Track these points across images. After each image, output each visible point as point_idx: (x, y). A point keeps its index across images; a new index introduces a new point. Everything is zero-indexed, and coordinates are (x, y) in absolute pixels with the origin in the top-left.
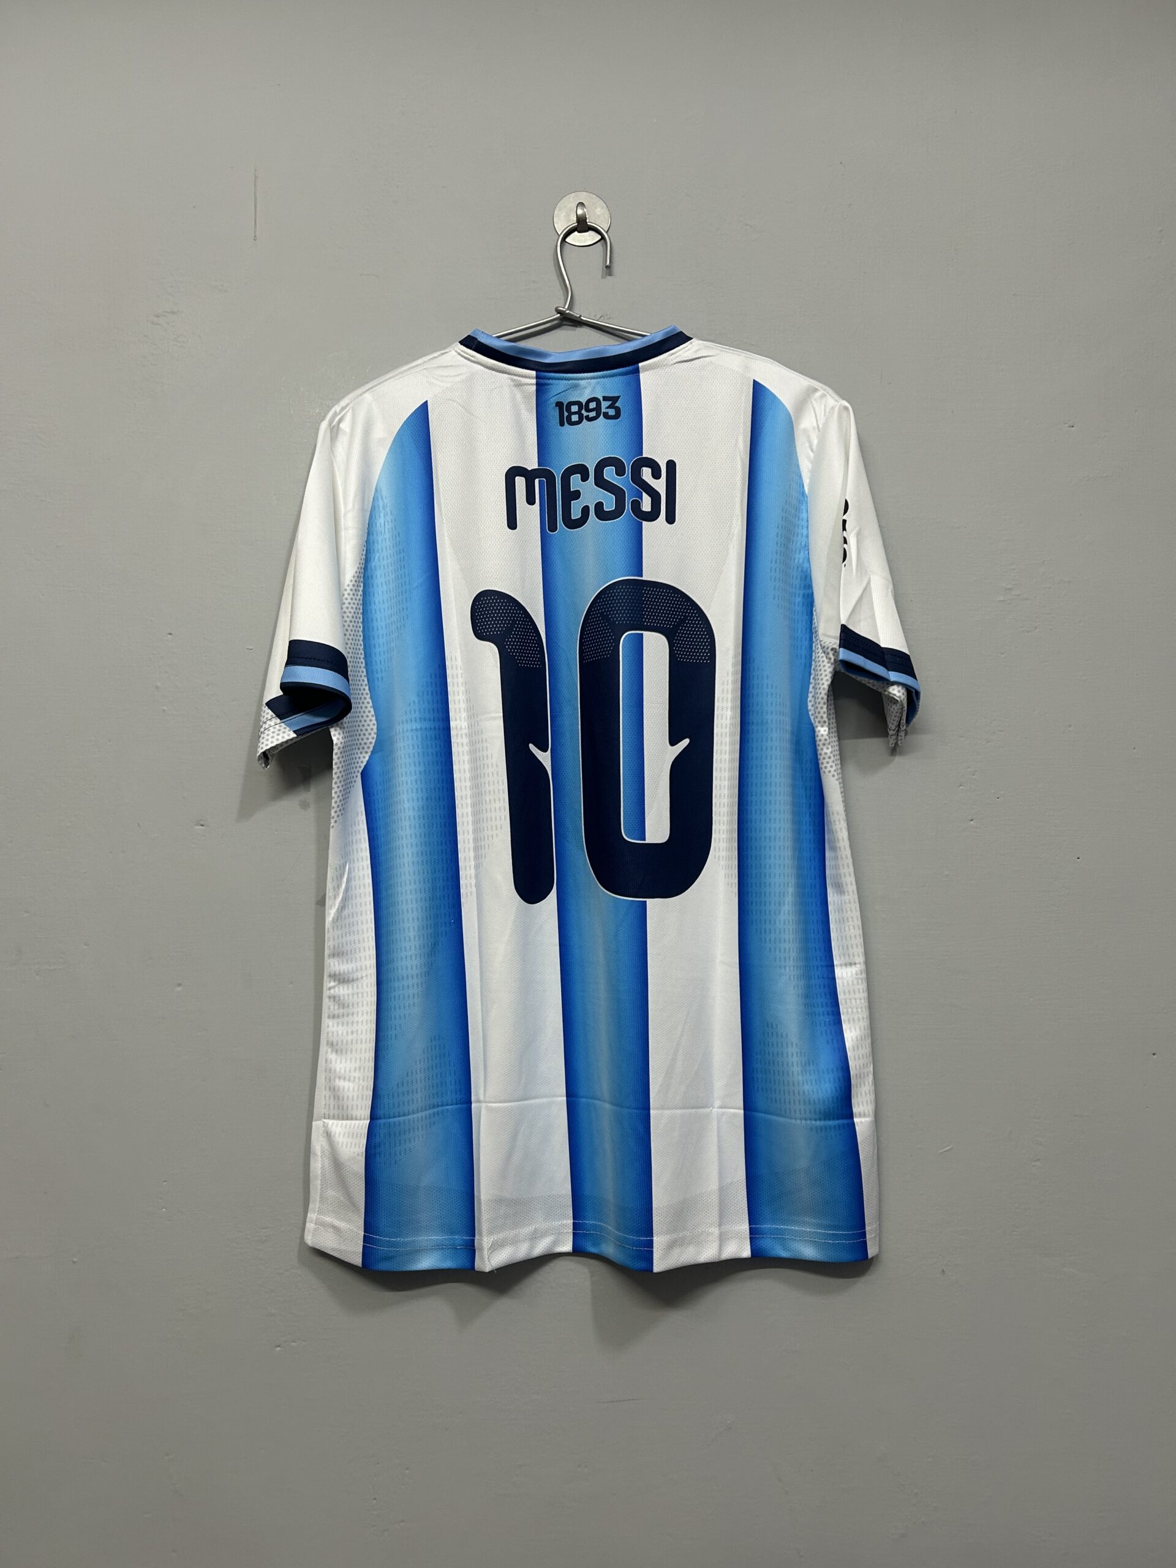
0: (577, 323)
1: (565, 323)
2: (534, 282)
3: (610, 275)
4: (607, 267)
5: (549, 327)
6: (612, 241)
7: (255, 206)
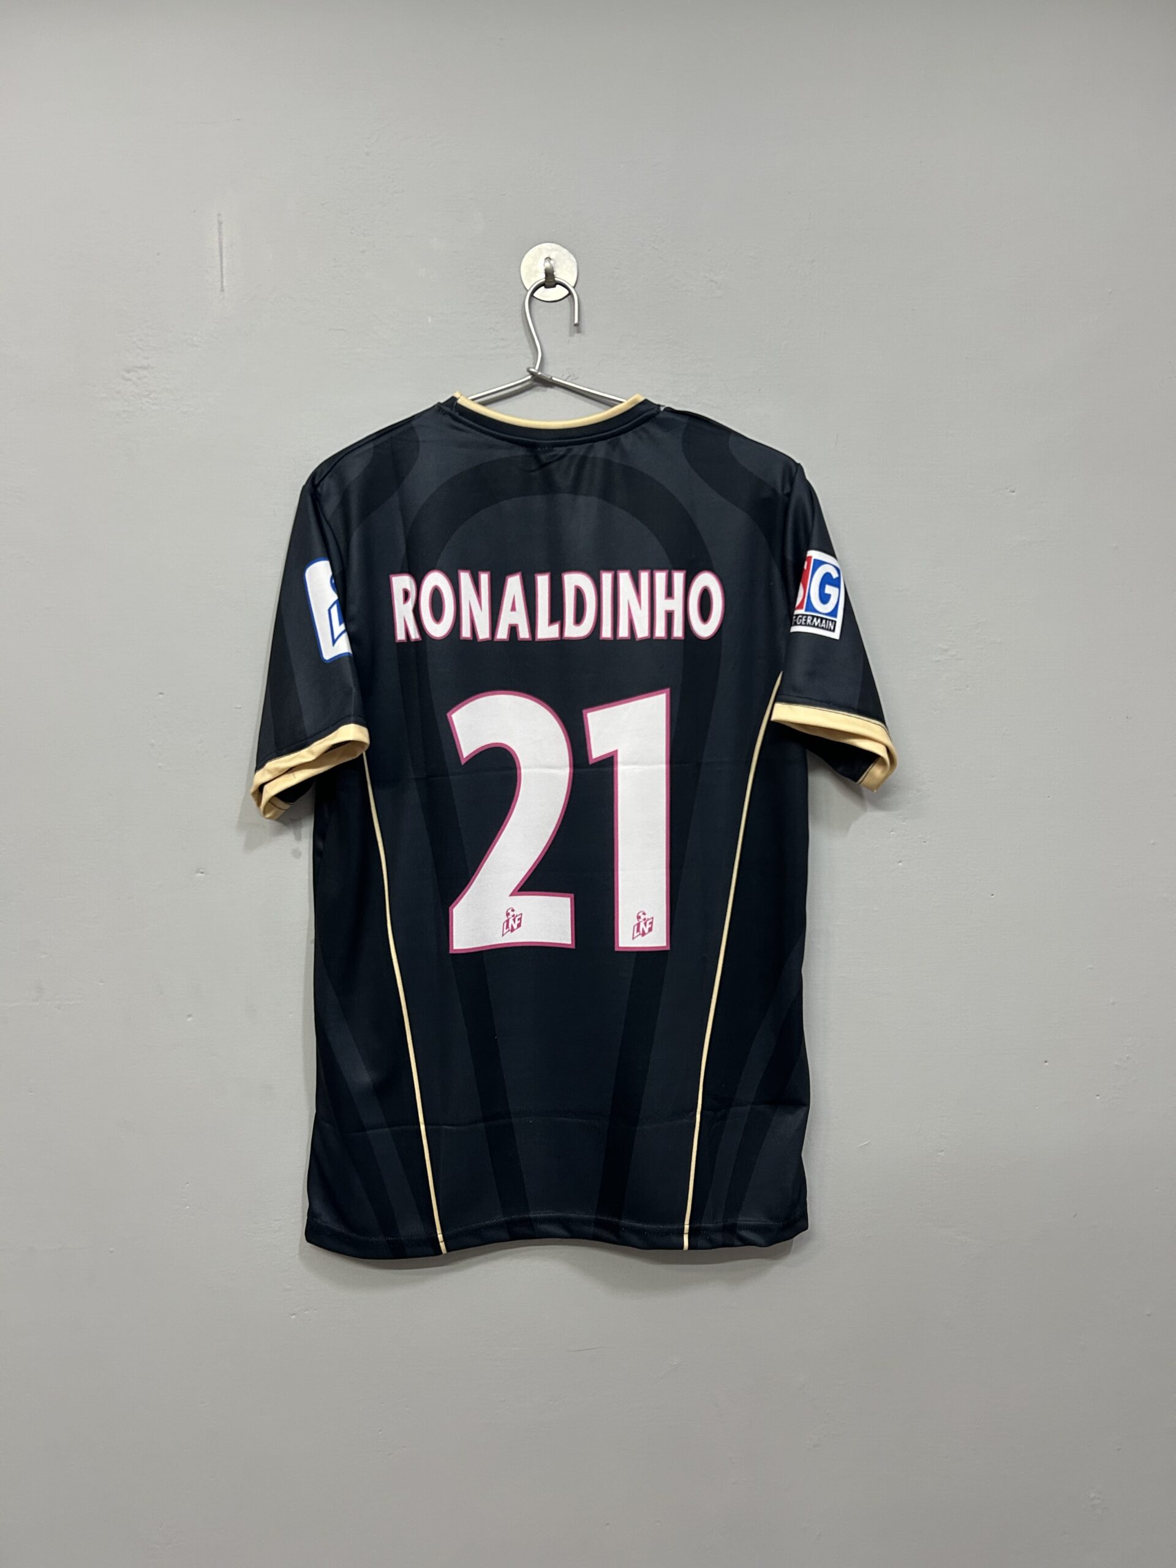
0: (548, 383)
1: (535, 384)
2: (503, 339)
3: (579, 332)
4: (576, 325)
5: (519, 389)
6: (581, 297)
7: (221, 255)
